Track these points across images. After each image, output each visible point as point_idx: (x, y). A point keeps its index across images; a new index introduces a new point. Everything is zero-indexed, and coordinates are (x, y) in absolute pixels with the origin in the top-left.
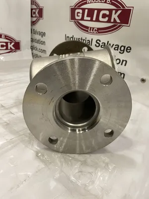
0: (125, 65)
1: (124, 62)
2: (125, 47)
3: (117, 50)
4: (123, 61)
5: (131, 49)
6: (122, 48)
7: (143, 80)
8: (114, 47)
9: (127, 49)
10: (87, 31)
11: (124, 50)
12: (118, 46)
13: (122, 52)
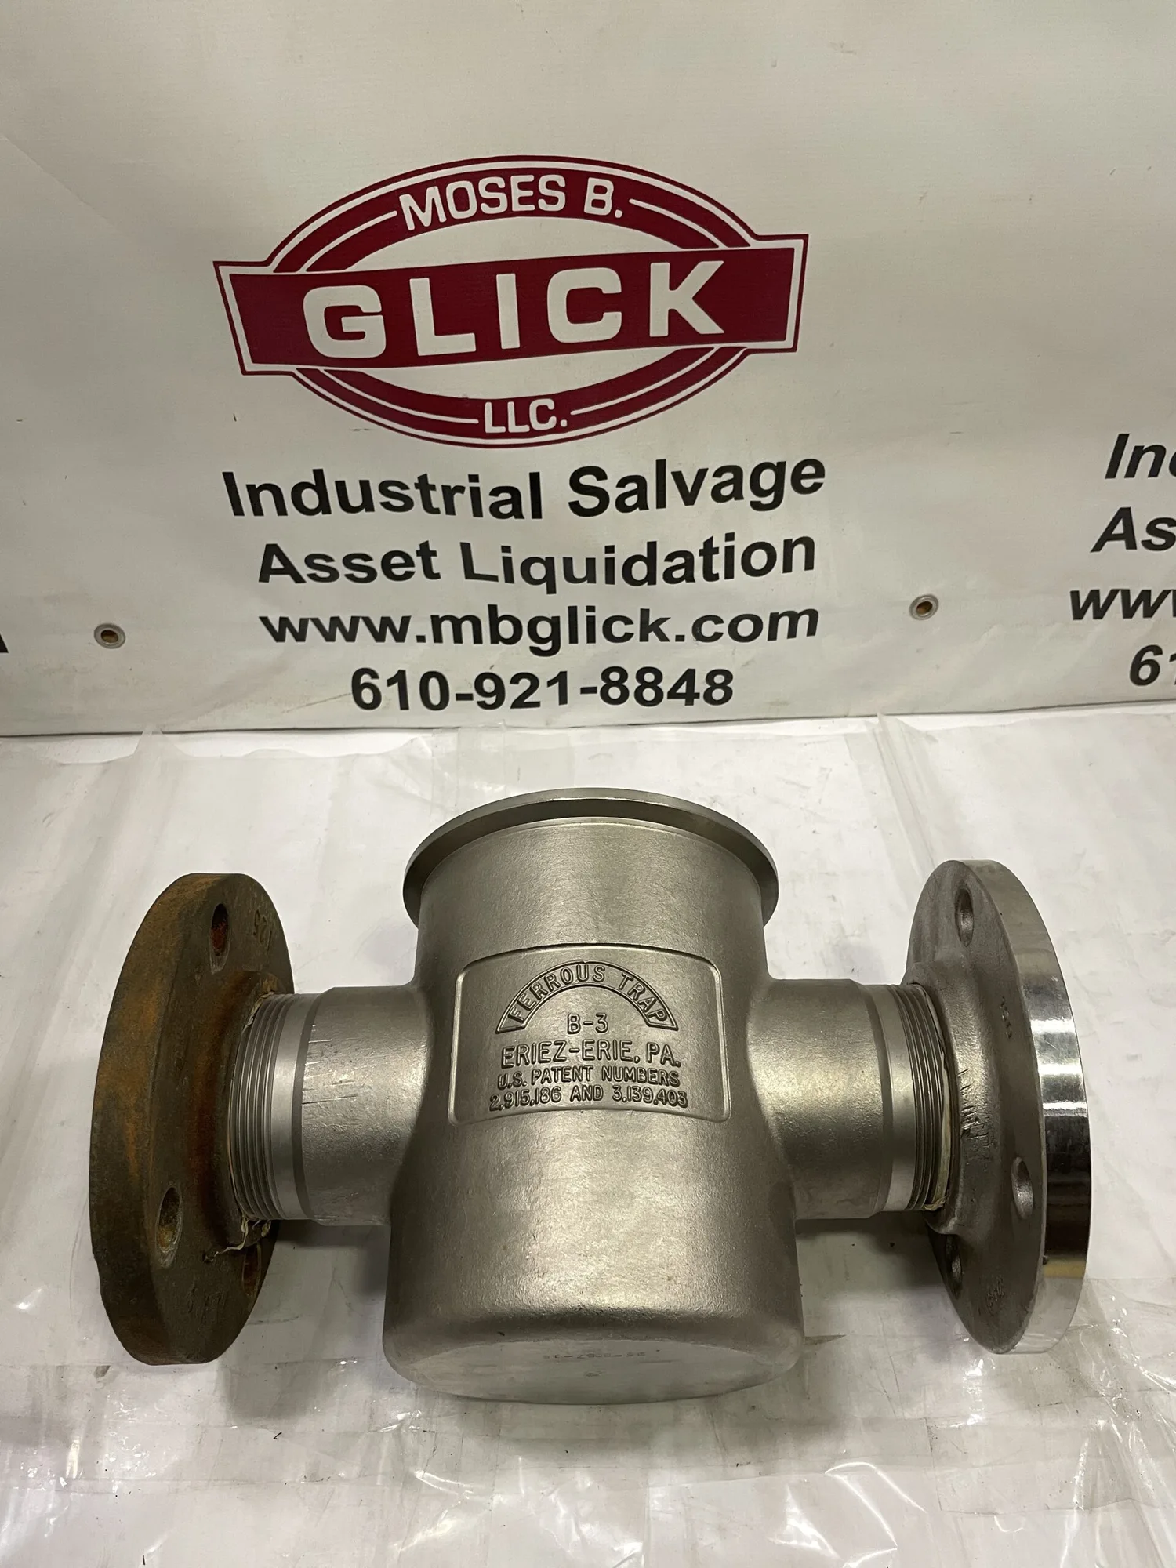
0: (809, 565)
1: (799, 552)
2: (779, 469)
3: (737, 494)
4: (789, 545)
5: (820, 471)
6: (767, 479)
7: (925, 607)
8: (709, 483)
9: (797, 476)
10: (478, 431)
11: (778, 489)
12: (737, 471)
13: (769, 500)
